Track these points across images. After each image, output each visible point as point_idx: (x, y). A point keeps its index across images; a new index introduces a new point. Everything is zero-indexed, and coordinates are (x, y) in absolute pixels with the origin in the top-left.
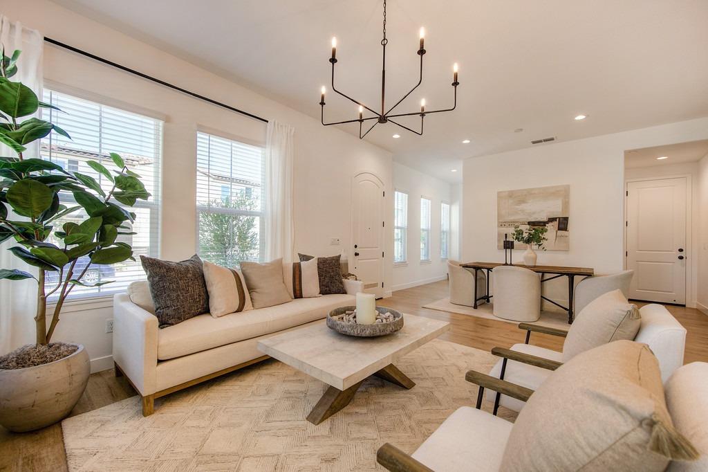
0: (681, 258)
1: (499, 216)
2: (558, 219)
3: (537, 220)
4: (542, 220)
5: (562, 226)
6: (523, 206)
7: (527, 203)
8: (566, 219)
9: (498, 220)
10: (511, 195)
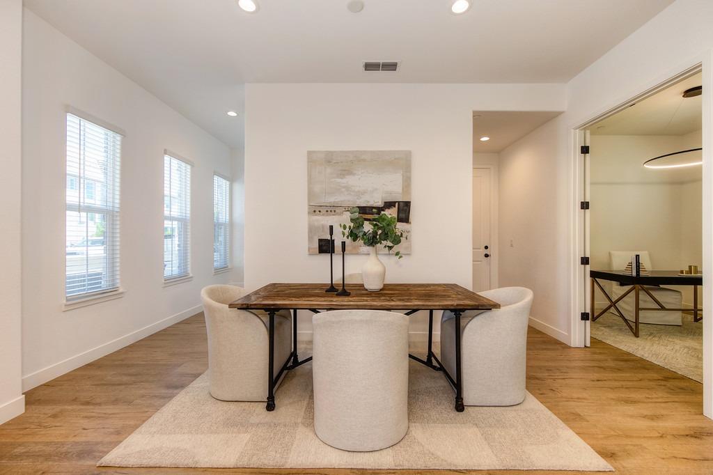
0: (487, 256)
1: (311, 194)
2: (397, 204)
3: (369, 205)
4: (375, 205)
5: (402, 215)
6: (349, 180)
7: (354, 174)
8: (407, 204)
9: (309, 201)
10: (329, 159)
